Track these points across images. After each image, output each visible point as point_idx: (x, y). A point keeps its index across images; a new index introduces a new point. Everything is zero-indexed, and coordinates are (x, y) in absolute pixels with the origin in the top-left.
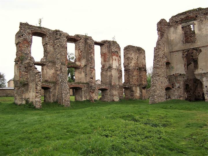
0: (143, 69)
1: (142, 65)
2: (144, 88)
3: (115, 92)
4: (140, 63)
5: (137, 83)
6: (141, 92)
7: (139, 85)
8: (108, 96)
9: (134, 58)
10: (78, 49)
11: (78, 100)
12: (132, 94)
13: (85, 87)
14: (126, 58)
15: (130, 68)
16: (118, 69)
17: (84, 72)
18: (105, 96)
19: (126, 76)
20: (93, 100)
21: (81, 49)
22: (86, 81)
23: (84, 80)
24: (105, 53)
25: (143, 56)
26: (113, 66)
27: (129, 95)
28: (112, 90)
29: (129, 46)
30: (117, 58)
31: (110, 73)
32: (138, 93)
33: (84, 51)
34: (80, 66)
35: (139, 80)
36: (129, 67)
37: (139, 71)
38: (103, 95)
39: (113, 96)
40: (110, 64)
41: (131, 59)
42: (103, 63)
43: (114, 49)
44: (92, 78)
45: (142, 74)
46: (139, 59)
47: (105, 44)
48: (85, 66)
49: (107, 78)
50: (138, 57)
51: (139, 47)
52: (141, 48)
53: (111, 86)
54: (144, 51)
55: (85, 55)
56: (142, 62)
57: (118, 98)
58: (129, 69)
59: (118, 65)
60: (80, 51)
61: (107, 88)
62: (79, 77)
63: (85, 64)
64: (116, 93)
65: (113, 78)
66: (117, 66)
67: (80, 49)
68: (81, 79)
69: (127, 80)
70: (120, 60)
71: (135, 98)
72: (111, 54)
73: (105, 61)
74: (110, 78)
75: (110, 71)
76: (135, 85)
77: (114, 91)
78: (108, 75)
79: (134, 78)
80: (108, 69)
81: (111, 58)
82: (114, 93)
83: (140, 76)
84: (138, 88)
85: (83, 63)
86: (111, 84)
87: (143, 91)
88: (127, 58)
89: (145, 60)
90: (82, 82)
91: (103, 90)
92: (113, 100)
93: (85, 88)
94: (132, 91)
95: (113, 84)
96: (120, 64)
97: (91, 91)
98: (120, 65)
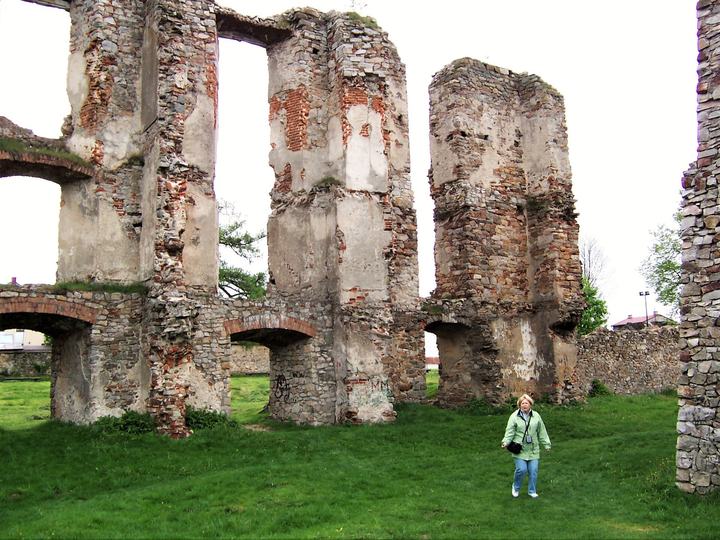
0: (558, 204)
1: (545, 185)
2: (564, 328)
3: (362, 358)
4: (535, 169)
5: (516, 297)
6: (545, 351)
7: (532, 312)
8: (313, 384)
9: (493, 135)
10: (87, 45)
11: (66, 419)
12: (483, 367)
13: (113, 314)
14: (443, 137)
15: (472, 200)
16: (382, 195)
17: (118, 204)
18: (292, 381)
19: (448, 249)
20: (177, 414)
21: (110, 48)
22: (136, 269)
23: (121, 265)
24: (294, 87)
25: (551, 127)
26: (350, 171)
27: (467, 378)
28: (339, 341)
29: (459, 64)
30: (375, 120)
31: (330, 219)
32: (523, 362)
33: (129, 60)
34: (94, 161)
35: (529, 275)
36: (465, 190)
37: (530, 217)
38: (280, 379)
39: (345, 382)
40: (329, 164)
41: (478, 140)
42: (285, 156)
43: (353, 61)
44: (175, 250)
45: (551, 238)
46: (526, 144)
47: (298, 34)
48: (137, 161)
49: (308, 259)
50: (520, 135)
51: (524, 75)
52: (539, 80)
53: (331, 312)
54: (558, 98)
55: (138, 84)
56: (545, 163)
57: (382, 395)
58: (467, 207)
59: (382, 169)
60: (96, 57)
61: (303, 330)
62: (80, 242)
63: (136, 150)
64: (371, 358)
65: (346, 254)
66: (373, 174)
67: (97, 41)
68: (90, 260)
69: (455, 278)
70: (398, 144)
71: (504, 396)
72: (334, 97)
73: (294, 142)
74: (327, 254)
75: (328, 211)
76: (507, 307)
77: (351, 351)
78: (312, 234)
79: (495, 260)
80: (313, 194)
81: (336, 123)
82: (355, 363)
83: (536, 251)
84: (525, 329)
85: (119, 140)
86: (331, 300)
87: (560, 346)
88: (450, 136)
89: (565, 149)
90: (100, 279)
91: (281, 342)
92: (350, 414)
93: (120, 327)
94: (490, 350)
95: (345, 298)
96: (399, 166)
97: (161, 343)
98: (400, 172)
